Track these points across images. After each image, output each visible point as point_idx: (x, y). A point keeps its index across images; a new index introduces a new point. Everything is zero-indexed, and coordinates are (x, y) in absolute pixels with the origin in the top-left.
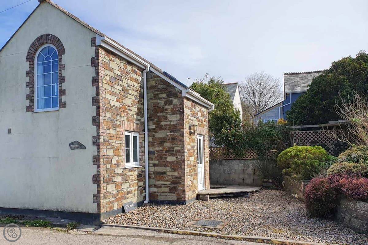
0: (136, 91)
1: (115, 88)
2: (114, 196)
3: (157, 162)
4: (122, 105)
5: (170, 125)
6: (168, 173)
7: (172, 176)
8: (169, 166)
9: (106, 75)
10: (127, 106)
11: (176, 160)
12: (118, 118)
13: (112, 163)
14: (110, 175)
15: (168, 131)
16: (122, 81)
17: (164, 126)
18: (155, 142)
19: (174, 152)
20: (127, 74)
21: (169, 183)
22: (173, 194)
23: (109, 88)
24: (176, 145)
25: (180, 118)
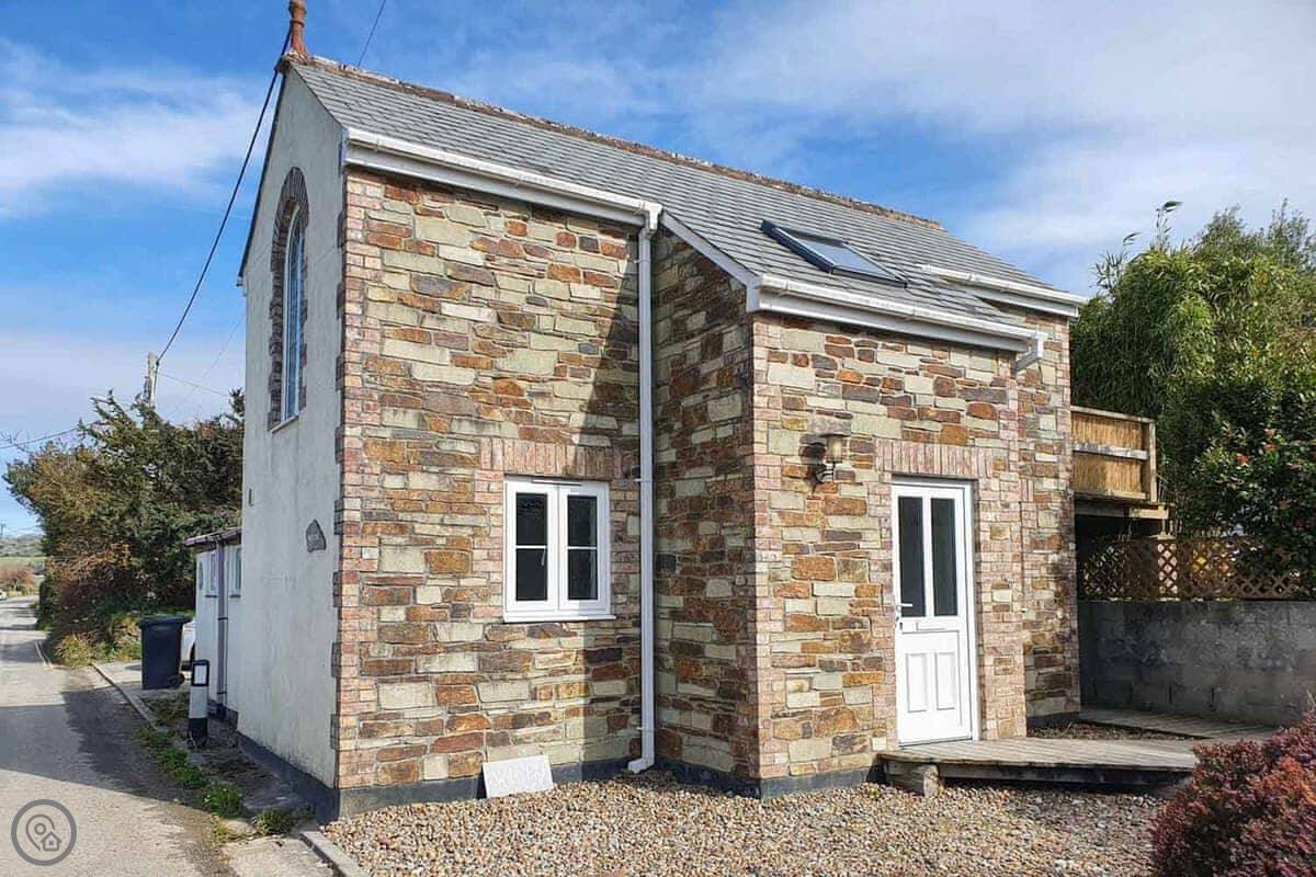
0: (591, 317)
1: (443, 318)
2: (425, 728)
3: (678, 602)
4: (494, 378)
5: (714, 440)
6: (712, 652)
7: (721, 663)
8: (712, 619)
9: (387, 270)
10: (522, 379)
11: (730, 594)
12: (467, 428)
13: (415, 602)
14: (404, 648)
15: (710, 469)
16: (492, 284)
17: (699, 450)
18: (675, 520)
19: (726, 562)
20: (529, 257)
21: (709, 693)
22: (725, 746)
23: (407, 317)
24: (731, 527)
25: (743, 410)
